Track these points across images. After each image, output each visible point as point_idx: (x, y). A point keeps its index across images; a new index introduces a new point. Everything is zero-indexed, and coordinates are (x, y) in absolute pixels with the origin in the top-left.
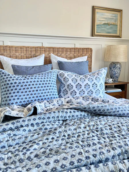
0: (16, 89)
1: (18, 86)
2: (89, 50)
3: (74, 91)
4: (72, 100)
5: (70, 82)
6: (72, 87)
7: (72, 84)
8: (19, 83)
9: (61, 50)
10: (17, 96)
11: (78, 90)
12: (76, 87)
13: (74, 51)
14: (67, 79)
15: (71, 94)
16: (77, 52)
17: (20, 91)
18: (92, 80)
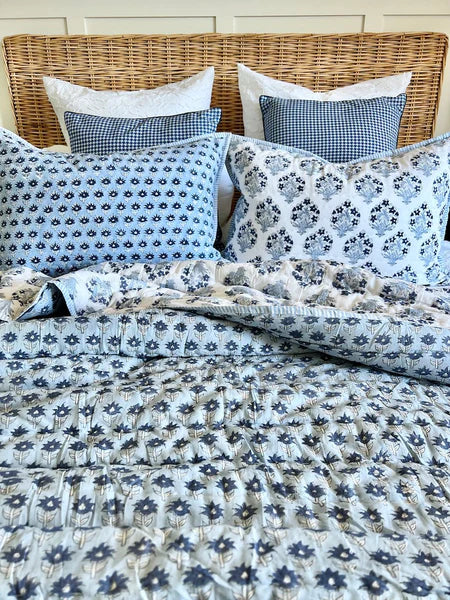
0: (34, 208)
1: (40, 195)
2: (433, 43)
3: (282, 232)
4: (246, 274)
5: (271, 191)
6: (275, 214)
7: (279, 200)
8: (45, 185)
9: (291, 47)
10: (36, 234)
11: (302, 232)
12: (294, 217)
13: (355, 52)
14: (260, 180)
15: (269, 245)
16: (369, 56)
17: (49, 217)
18: (376, 186)
